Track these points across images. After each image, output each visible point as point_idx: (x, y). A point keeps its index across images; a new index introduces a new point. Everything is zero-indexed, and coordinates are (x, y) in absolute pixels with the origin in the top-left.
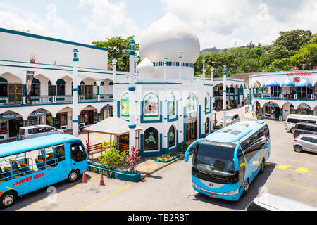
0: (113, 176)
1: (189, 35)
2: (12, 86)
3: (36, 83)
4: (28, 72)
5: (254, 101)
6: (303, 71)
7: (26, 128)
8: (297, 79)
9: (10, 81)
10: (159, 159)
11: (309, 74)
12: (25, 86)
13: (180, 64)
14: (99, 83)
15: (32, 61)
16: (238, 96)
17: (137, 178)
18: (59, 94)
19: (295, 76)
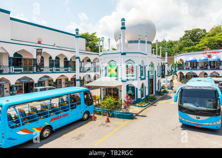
0: (113, 116)
1: (150, 22)
4: (37, 50)
5: (178, 72)
6: (214, 51)
7: (38, 88)
8: (209, 56)
9: (24, 56)
10: (137, 105)
11: (219, 52)
12: (35, 60)
13: (146, 42)
15: (39, 43)
17: (131, 117)
18: (56, 67)
19: (208, 54)
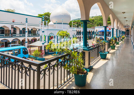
0: (36, 59)
2: (6, 30)
3: (15, 29)
4: (12, 26)
7: (11, 45)
8: (110, 29)
12: (11, 30)
13: (62, 24)
14: (38, 30)
15: (13, 22)
16: (92, 35)
18: (23, 33)
